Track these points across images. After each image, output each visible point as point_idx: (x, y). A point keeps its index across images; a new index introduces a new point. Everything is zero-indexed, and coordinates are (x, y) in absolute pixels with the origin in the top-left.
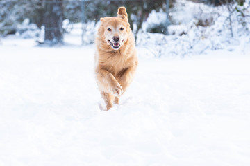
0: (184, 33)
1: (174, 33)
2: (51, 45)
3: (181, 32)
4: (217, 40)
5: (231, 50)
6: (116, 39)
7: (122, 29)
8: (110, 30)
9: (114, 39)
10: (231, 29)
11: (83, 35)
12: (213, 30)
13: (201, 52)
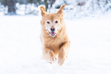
0: (71, 9)
1: (67, 9)
2: (11, 15)
3: (70, 8)
4: (87, 12)
5: (93, 17)
6: (53, 30)
7: (57, 22)
8: (48, 23)
9: (51, 29)
10: (93, 7)
11: (25, 10)
12: (85, 7)
13: (80, 18)
